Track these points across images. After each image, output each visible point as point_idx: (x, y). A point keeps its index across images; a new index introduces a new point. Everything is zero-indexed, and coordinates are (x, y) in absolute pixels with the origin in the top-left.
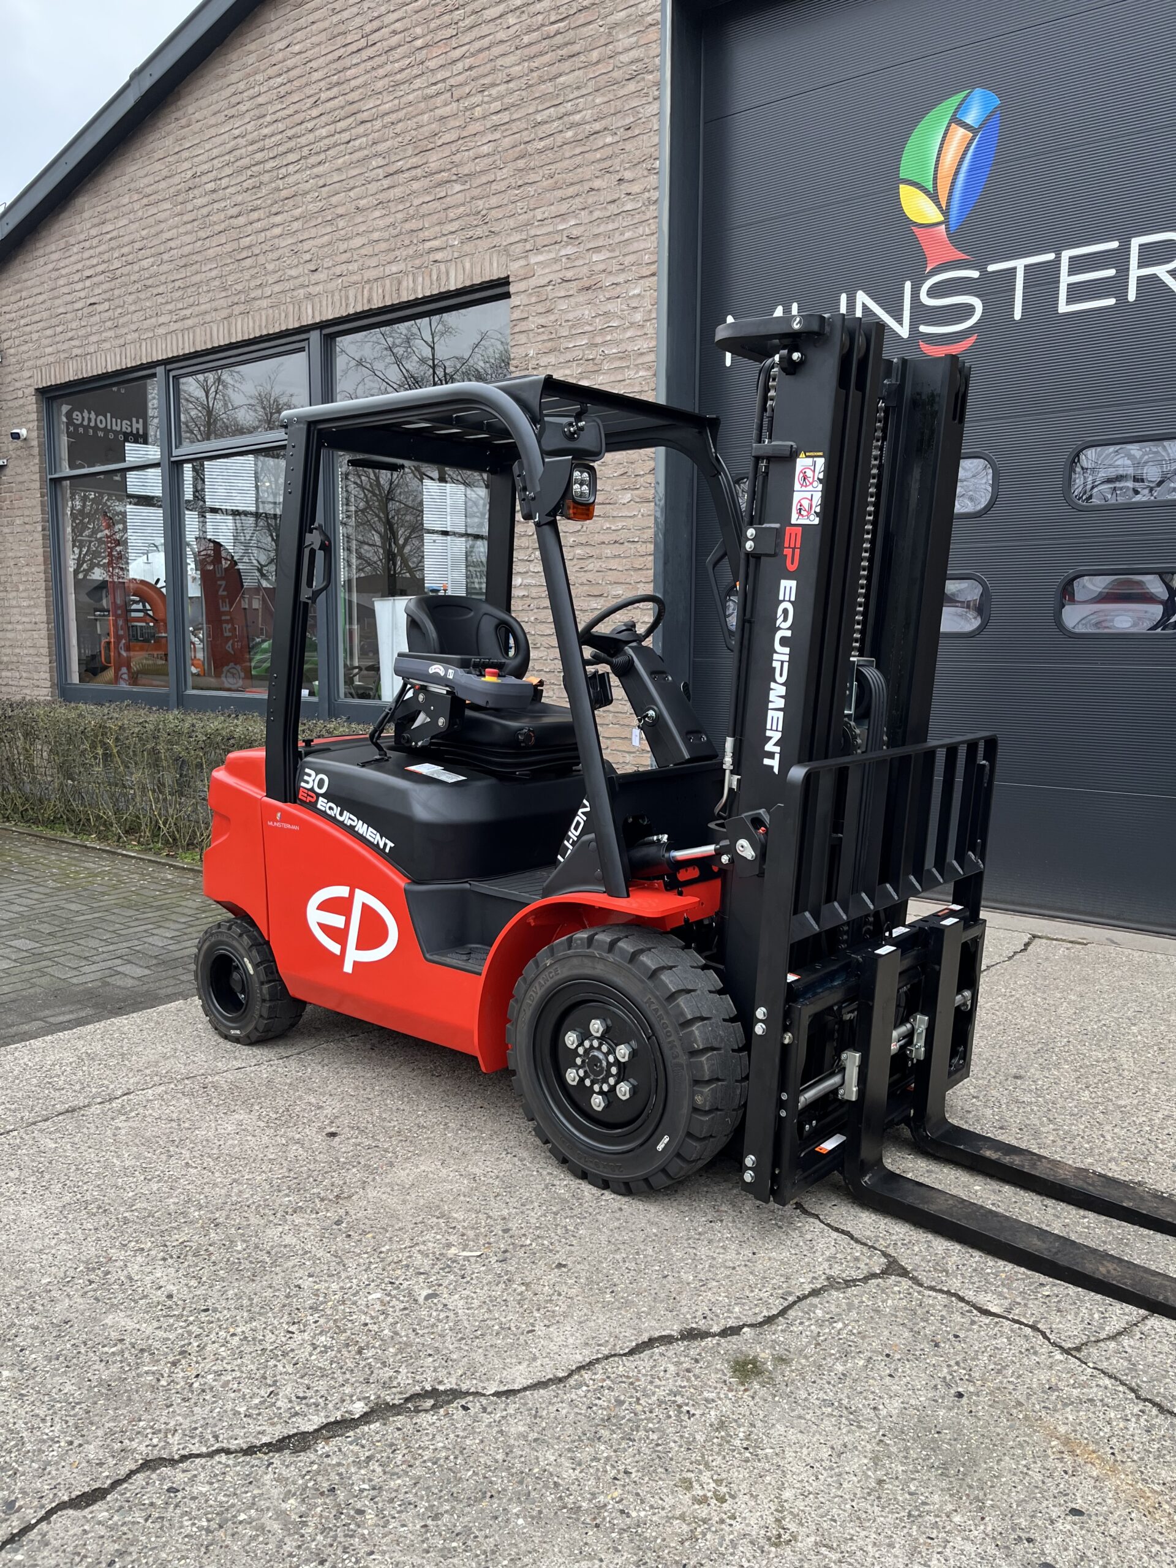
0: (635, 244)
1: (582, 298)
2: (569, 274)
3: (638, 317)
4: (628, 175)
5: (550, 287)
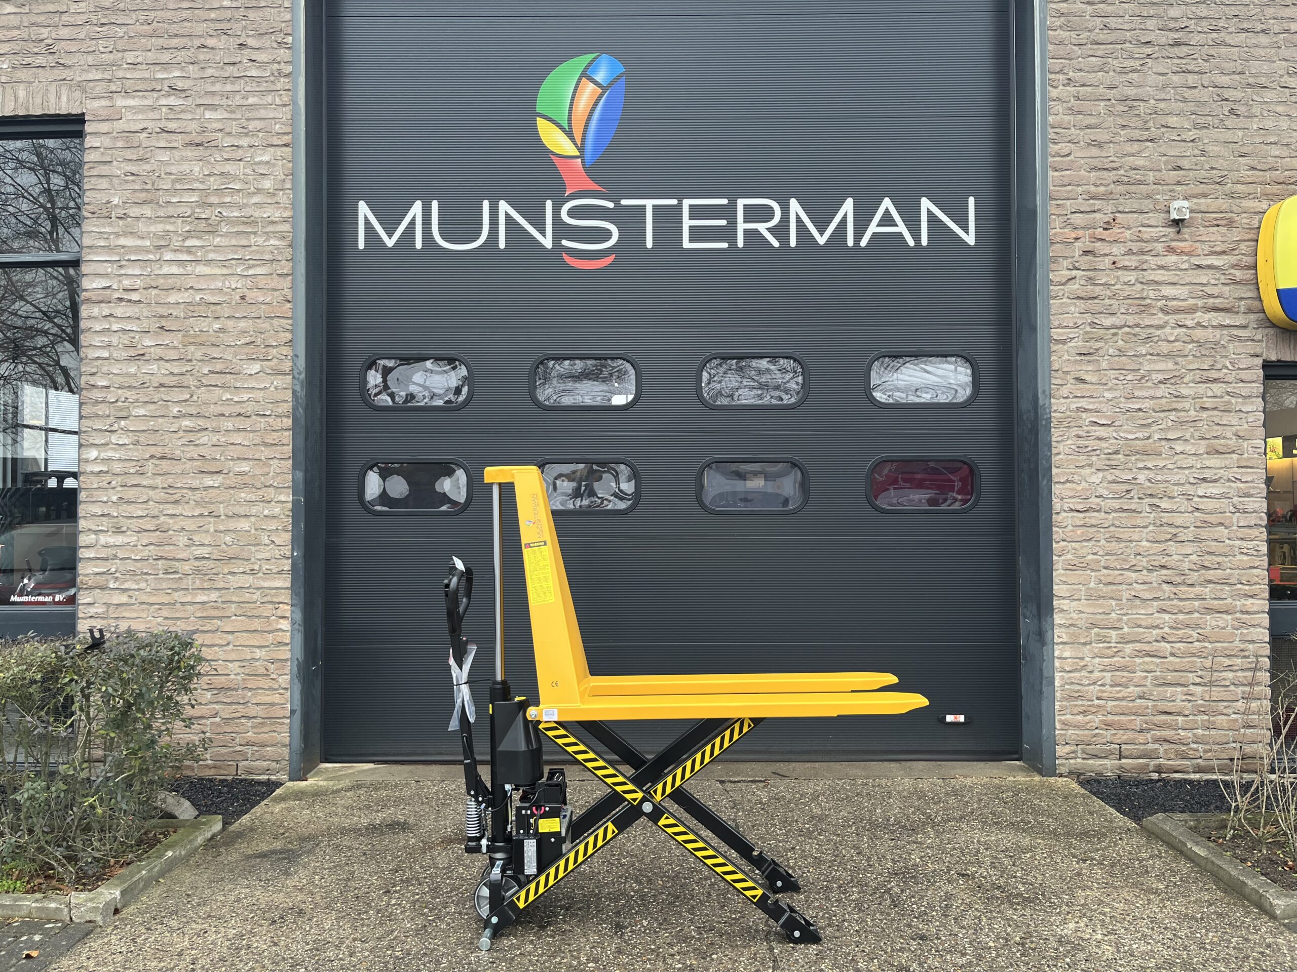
0: (262, 111)
1: (190, 153)
2: (172, 126)
3: (267, 184)
4: (251, 42)
5: (144, 135)
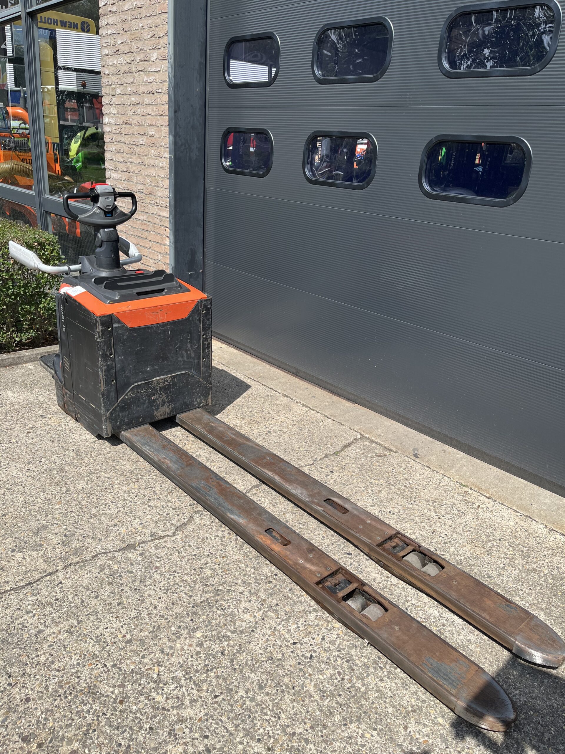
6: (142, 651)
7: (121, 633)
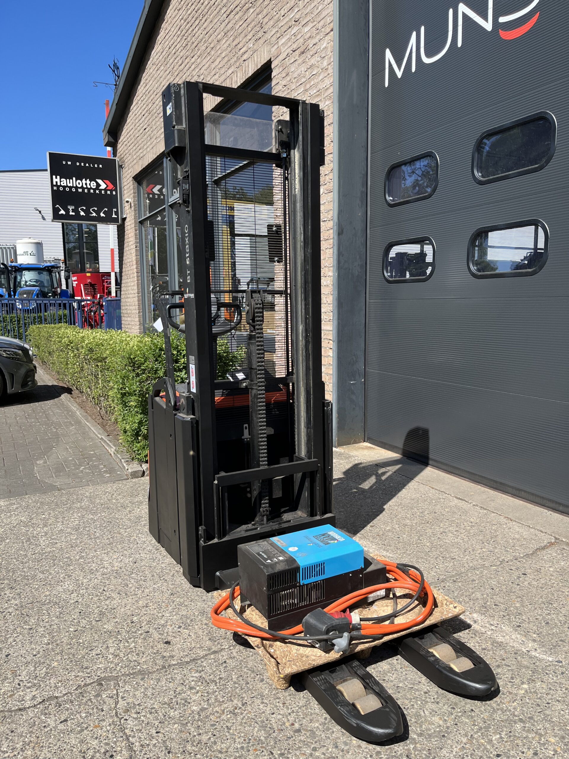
1: (300, 60)
2: (295, 46)
3: (325, 63)
5: (288, 58)
6: (312, 743)
7: (288, 720)
